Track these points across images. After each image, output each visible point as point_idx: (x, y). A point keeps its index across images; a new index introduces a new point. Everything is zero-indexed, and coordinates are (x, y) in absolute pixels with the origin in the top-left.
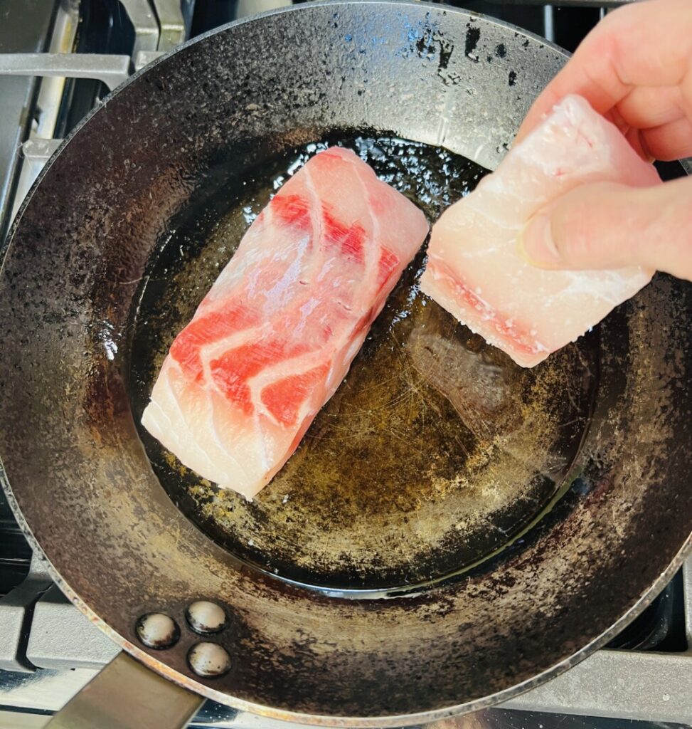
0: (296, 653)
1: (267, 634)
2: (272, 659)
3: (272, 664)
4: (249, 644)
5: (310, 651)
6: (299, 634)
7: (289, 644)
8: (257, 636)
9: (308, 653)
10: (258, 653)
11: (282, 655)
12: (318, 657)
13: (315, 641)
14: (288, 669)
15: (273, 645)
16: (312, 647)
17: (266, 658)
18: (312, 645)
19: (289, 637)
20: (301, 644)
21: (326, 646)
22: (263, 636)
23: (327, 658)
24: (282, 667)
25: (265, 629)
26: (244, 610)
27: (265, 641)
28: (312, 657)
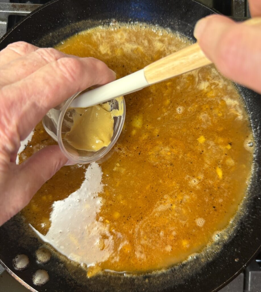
3: (66, 281)
11: (70, 277)
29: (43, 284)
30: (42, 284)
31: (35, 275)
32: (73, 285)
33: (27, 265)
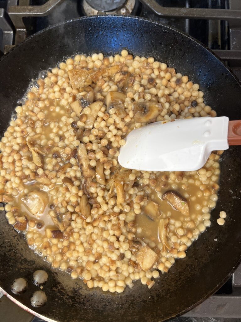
0: (74, 294)
1: (63, 284)
2: (64, 297)
3: (64, 300)
4: (55, 290)
5: (79, 293)
6: (76, 284)
7: (72, 289)
8: (60, 286)
9: (78, 294)
10: (58, 294)
11: (68, 295)
12: (82, 296)
13: (81, 289)
14: (70, 302)
15: (65, 290)
16: (80, 291)
17: (62, 297)
18: (80, 290)
19: (72, 286)
20: (76, 289)
21: (86, 291)
22: (62, 286)
23: (85, 297)
24: (67, 301)
25: (63, 282)
26: (56, 273)
27: (62, 288)
28: (79, 296)
29: (42, 305)
30: (40, 305)
31: (33, 297)
32: (71, 303)
33: (25, 288)
